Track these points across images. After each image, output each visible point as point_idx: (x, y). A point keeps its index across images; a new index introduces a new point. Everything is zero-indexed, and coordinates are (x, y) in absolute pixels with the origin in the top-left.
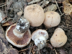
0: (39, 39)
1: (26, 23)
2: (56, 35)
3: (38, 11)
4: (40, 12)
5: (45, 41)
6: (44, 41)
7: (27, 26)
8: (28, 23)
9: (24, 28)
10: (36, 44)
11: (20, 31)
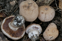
0: (32, 33)
1: (22, 20)
2: (48, 30)
3: (33, 9)
4: (34, 10)
5: (38, 35)
6: (36, 35)
7: (23, 22)
8: (24, 20)
9: (20, 24)
10: (30, 37)
11: (16, 26)
